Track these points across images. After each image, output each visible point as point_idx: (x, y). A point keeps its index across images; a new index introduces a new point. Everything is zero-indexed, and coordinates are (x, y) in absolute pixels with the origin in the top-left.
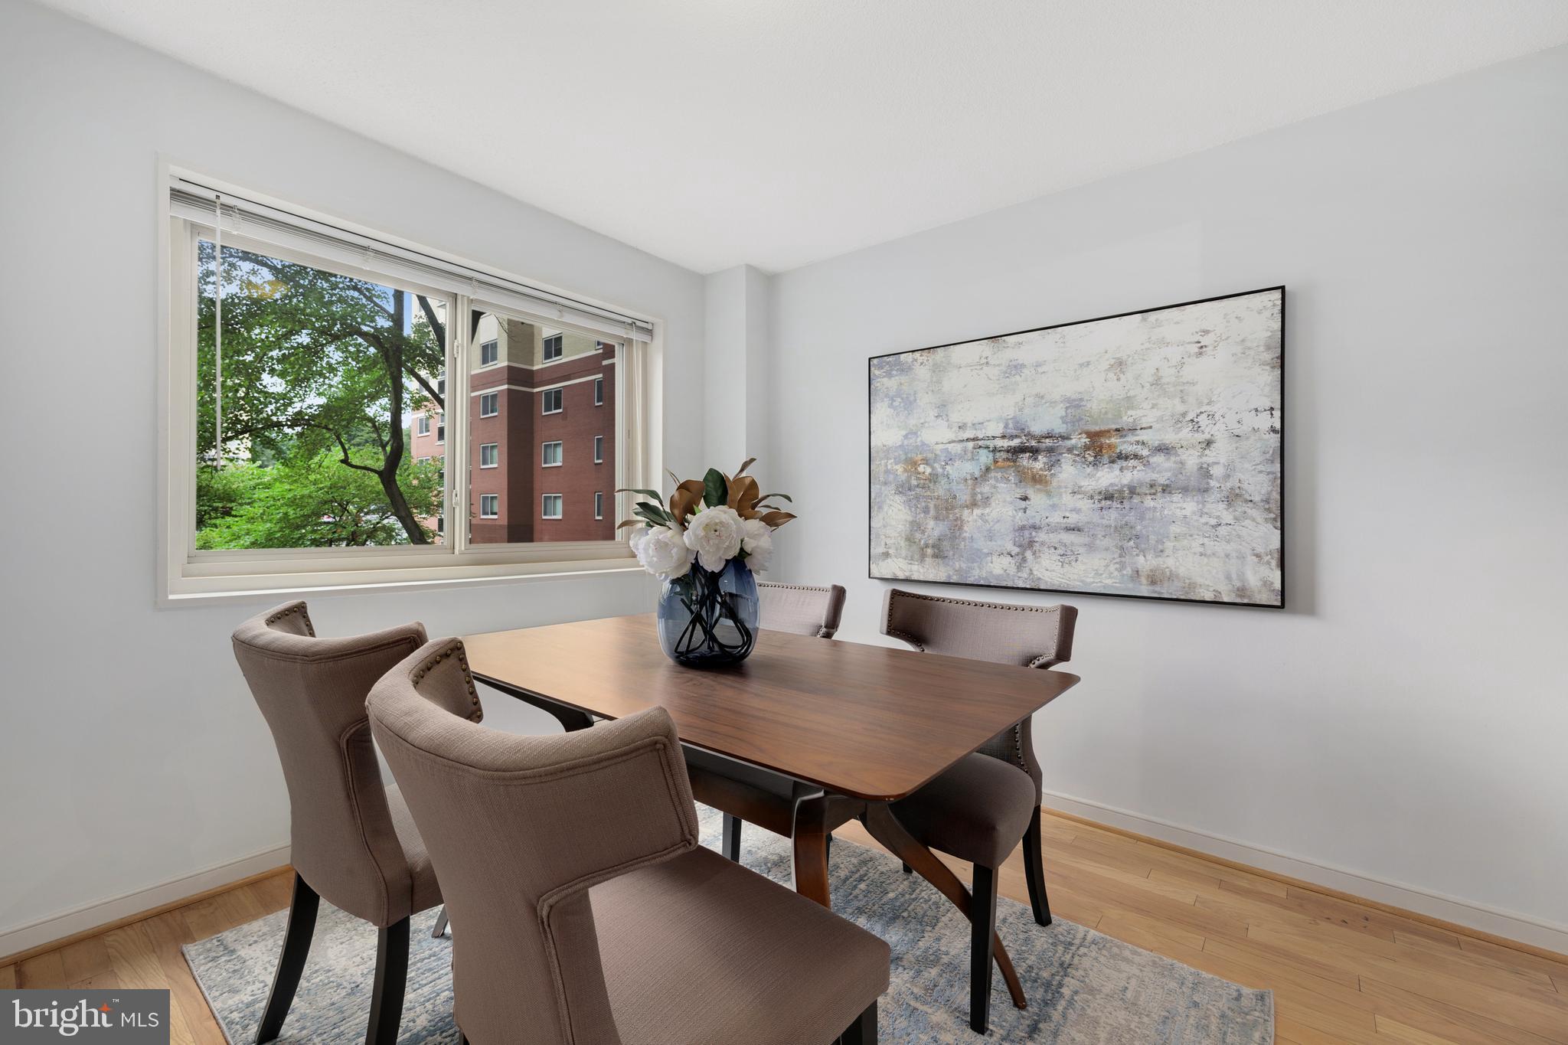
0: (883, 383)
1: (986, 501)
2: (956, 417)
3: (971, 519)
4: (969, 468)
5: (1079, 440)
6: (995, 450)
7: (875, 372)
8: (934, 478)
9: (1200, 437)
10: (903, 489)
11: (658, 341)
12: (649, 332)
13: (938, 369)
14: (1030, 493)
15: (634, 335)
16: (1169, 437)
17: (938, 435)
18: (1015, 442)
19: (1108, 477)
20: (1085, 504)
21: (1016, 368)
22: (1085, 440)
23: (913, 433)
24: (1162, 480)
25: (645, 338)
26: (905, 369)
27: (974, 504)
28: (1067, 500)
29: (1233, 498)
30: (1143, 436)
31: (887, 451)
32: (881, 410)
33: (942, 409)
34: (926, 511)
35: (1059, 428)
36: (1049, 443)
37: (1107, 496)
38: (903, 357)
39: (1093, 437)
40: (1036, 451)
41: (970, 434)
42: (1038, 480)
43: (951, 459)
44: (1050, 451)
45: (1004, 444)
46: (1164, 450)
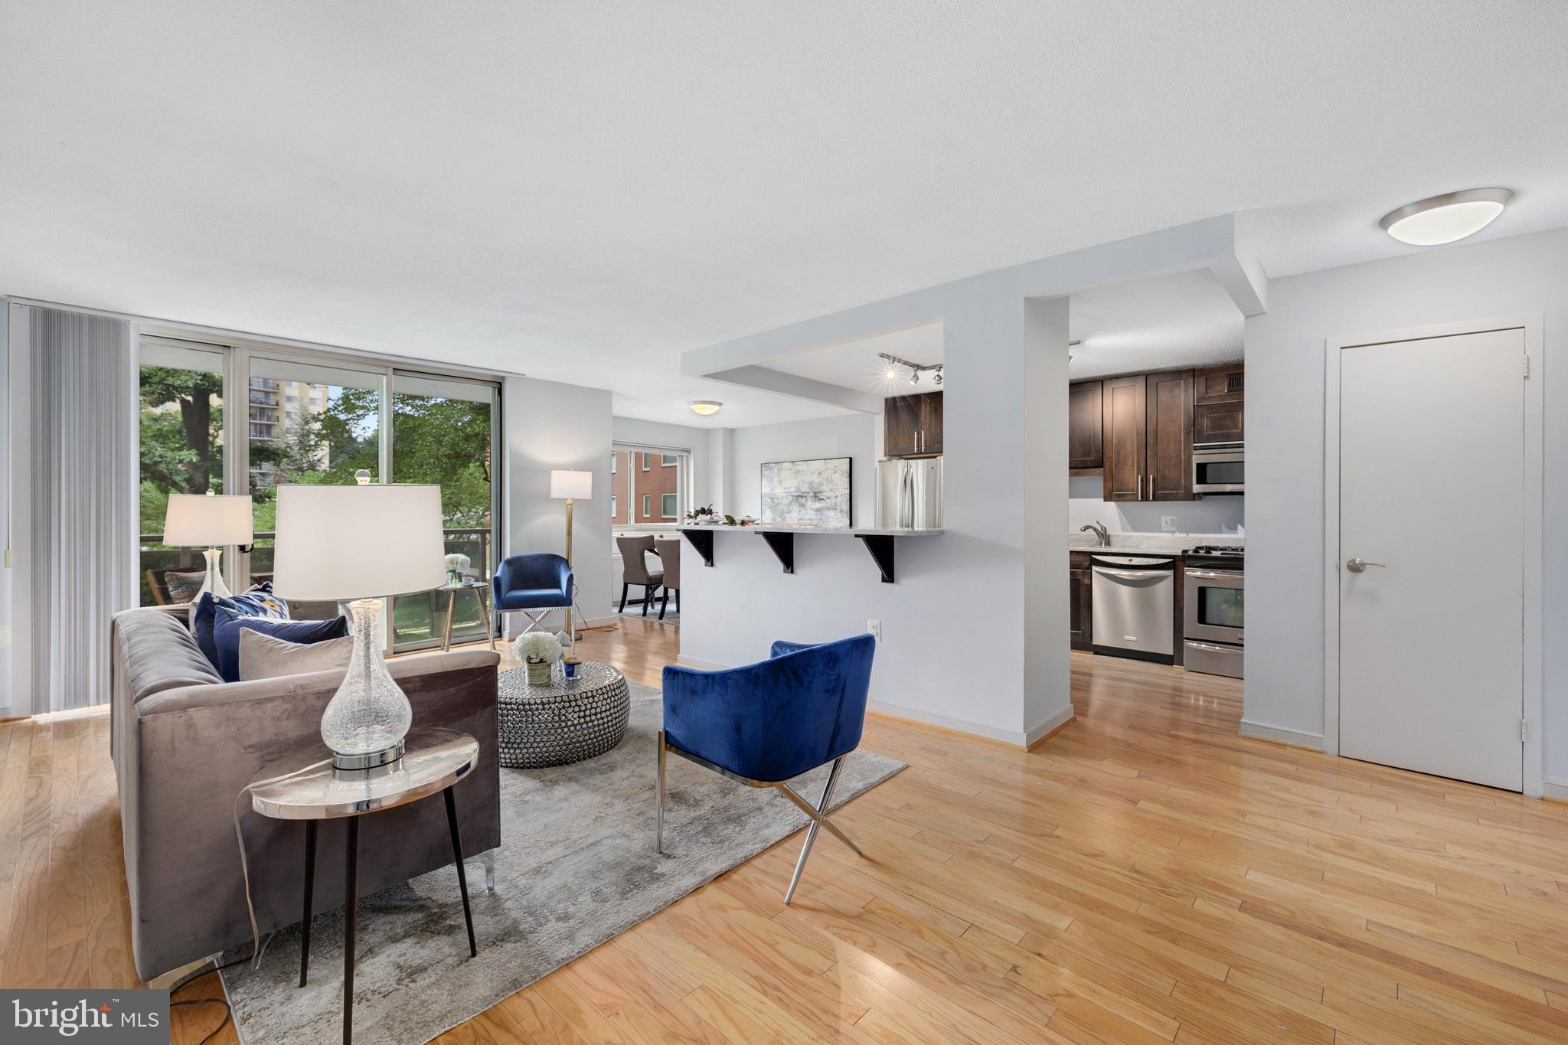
0: (765, 472)
1: (791, 512)
2: (784, 485)
3: (787, 516)
4: (787, 501)
5: (812, 494)
6: (793, 496)
7: (763, 468)
8: (778, 504)
9: (835, 495)
10: (771, 507)
11: (691, 457)
12: (689, 452)
13: (779, 469)
14: (801, 509)
15: (684, 454)
16: (830, 495)
17: (779, 491)
18: (798, 494)
19: (818, 505)
20: (813, 512)
21: (798, 472)
22: (813, 494)
23: (773, 490)
24: (828, 506)
25: (688, 454)
26: (771, 469)
27: (788, 513)
28: (810, 511)
29: (841, 511)
30: (825, 494)
31: (766, 495)
32: (764, 481)
33: (780, 483)
34: (776, 514)
35: (807, 490)
36: (805, 495)
37: (818, 510)
38: (771, 465)
39: (815, 493)
40: (802, 497)
41: (787, 490)
42: (803, 505)
43: (783, 498)
44: (806, 497)
45: (795, 494)
46: (828, 498)
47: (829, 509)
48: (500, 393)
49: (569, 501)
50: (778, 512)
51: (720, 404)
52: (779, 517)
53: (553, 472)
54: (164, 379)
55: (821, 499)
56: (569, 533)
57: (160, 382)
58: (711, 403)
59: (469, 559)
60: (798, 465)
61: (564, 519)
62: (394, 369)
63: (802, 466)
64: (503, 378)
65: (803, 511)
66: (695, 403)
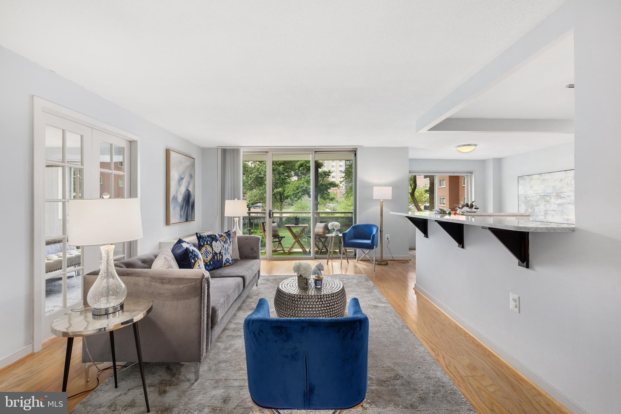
0: (520, 181)
1: (539, 205)
2: (534, 189)
4: (536, 199)
7: (519, 179)
8: (530, 200)
12: (472, 173)
13: (531, 179)
14: (547, 204)
15: (469, 174)
17: (530, 192)
18: (544, 194)
19: (559, 201)
20: (556, 206)
21: (544, 180)
23: (526, 192)
24: (568, 202)
25: (471, 174)
26: (525, 179)
28: (553, 205)
30: (565, 194)
31: (521, 195)
32: (520, 187)
33: (531, 187)
35: (551, 192)
36: (550, 194)
37: (559, 205)
38: (524, 177)
39: (557, 193)
40: (547, 196)
41: (536, 192)
42: (548, 201)
43: (533, 197)
44: (550, 196)
45: (542, 194)
46: (568, 196)
47: (569, 203)
48: (355, 155)
49: (381, 200)
50: (529, 206)
51: (476, 145)
52: (530, 208)
53: (374, 187)
54: (306, 165)
55: (562, 198)
56: (382, 215)
57: (305, 166)
58: (469, 145)
59: (339, 224)
60: (544, 175)
61: (379, 208)
62: (315, 151)
63: (547, 176)
64: (357, 148)
65: (548, 205)
66: (459, 146)
